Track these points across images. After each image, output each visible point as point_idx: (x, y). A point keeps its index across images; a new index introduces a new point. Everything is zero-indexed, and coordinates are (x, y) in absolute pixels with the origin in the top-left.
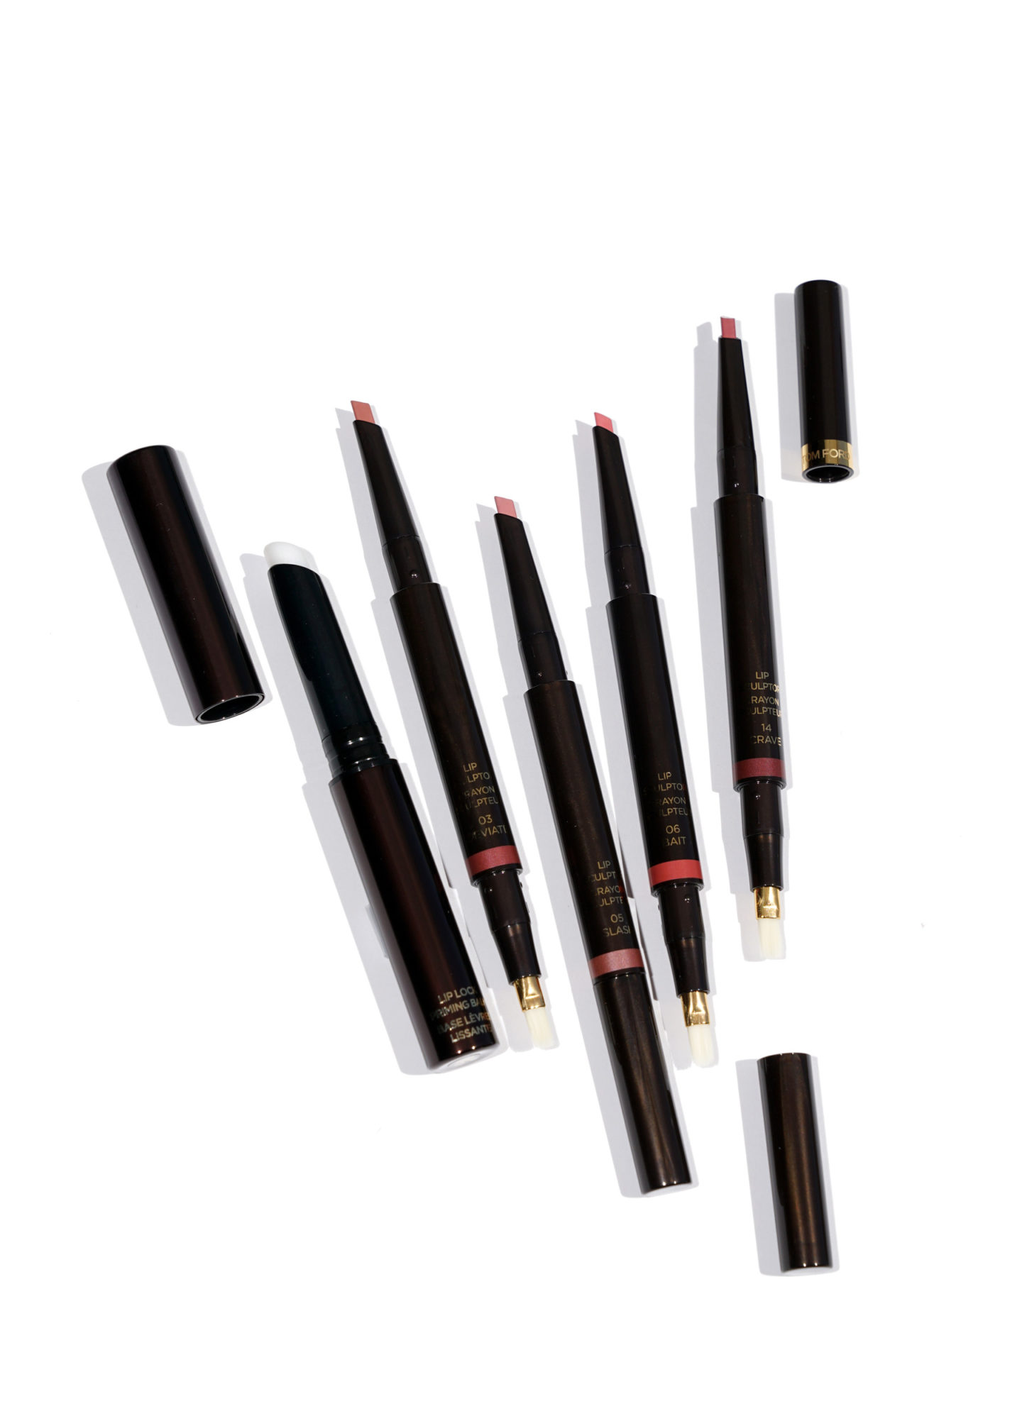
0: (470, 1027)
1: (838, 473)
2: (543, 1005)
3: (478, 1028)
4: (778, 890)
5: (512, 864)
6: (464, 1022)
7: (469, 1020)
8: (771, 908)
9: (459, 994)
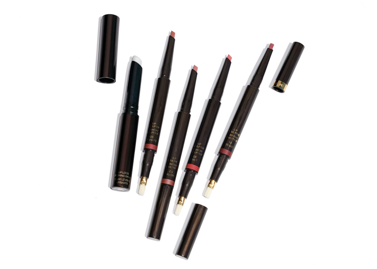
0: (122, 181)
1: (280, 90)
2: (146, 185)
3: (124, 182)
4: (216, 182)
5: (154, 150)
6: (121, 180)
7: (123, 179)
8: (212, 185)
9: (123, 173)
